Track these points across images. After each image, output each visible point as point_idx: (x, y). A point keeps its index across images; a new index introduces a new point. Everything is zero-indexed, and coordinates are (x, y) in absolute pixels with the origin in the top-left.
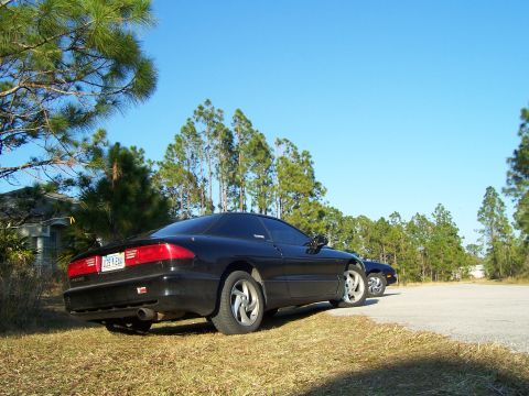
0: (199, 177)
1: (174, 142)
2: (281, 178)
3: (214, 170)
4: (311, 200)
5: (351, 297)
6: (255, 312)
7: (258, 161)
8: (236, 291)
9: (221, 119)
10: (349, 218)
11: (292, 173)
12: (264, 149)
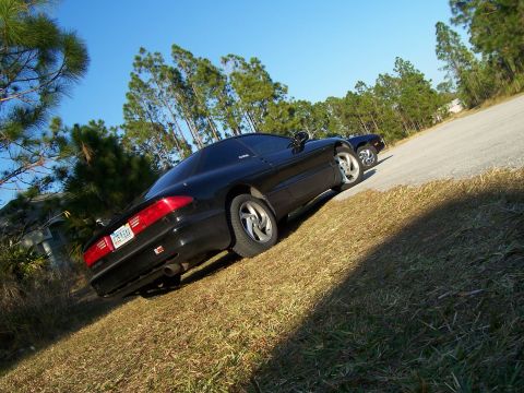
0: (165, 124)
1: (127, 101)
2: (240, 93)
3: (175, 112)
4: (276, 102)
5: (350, 177)
6: (269, 226)
7: (213, 86)
8: (244, 215)
9: (161, 61)
10: (318, 105)
11: (249, 84)
12: (213, 72)
